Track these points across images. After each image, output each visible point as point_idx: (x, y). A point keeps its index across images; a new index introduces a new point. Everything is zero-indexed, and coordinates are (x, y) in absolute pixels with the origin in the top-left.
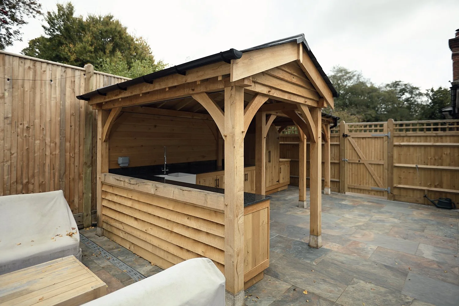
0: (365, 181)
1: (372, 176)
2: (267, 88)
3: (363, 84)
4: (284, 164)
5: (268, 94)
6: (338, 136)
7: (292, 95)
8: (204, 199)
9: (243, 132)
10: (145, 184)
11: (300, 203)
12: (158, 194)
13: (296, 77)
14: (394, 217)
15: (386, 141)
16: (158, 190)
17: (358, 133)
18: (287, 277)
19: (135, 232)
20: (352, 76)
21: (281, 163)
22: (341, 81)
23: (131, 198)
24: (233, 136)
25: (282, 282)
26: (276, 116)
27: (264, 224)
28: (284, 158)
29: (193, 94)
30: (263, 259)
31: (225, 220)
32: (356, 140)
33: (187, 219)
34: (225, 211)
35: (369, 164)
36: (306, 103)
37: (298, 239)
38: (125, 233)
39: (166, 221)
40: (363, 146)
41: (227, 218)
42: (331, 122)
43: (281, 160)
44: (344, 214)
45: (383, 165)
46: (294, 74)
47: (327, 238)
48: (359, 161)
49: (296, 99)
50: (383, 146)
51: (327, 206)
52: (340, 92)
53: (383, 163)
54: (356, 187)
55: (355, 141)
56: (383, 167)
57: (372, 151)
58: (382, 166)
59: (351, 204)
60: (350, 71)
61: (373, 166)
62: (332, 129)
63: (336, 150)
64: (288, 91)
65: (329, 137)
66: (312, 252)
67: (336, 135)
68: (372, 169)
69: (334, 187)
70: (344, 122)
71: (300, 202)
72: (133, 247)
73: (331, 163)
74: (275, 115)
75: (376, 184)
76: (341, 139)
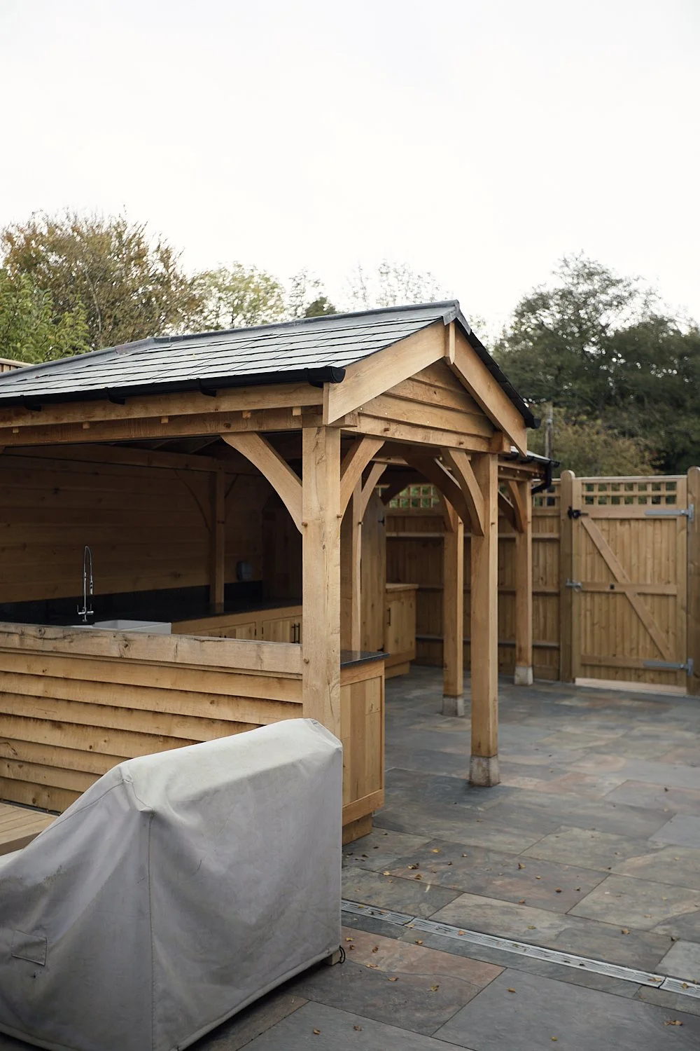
0: (627, 645)
1: (646, 629)
2: (383, 422)
3: (660, 323)
4: (399, 599)
5: (384, 435)
6: (556, 514)
7: (432, 431)
8: (254, 654)
9: (338, 517)
10: (92, 636)
11: (445, 703)
12: (132, 654)
13: (441, 391)
14: (687, 730)
15: (682, 529)
16: (132, 647)
17: (609, 506)
18: (423, 829)
19: (54, 758)
20: (626, 294)
21: (390, 597)
22: (591, 308)
23: (41, 674)
24: (321, 525)
25: (411, 836)
26: (386, 466)
27: (373, 711)
28: (398, 581)
29: (225, 434)
30: (373, 789)
31: (305, 691)
32: (605, 525)
33: (209, 703)
34: (304, 674)
35: (639, 594)
36: (462, 446)
37: (444, 774)
38: (20, 767)
39: (150, 717)
40: (623, 541)
41: (307, 687)
42: (533, 474)
43: (390, 586)
44: (562, 725)
45: (675, 596)
46: (437, 384)
47: (512, 770)
48: (612, 587)
49: (441, 439)
50: (676, 544)
51: (521, 711)
52: (586, 349)
53: (674, 592)
54: (603, 663)
55: (603, 530)
56: (676, 602)
57: (646, 558)
58: (671, 600)
59: (586, 704)
60: (618, 278)
61: (649, 599)
62: (538, 495)
63: (548, 556)
64: (423, 424)
65: (529, 519)
66: (477, 792)
67: (550, 511)
68: (644, 607)
69: (544, 666)
70: (572, 473)
71: (447, 701)
72: (46, 797)
73: (534, 594)
74: (384, 463)
75: (656, 653)
76: (562, 524)
